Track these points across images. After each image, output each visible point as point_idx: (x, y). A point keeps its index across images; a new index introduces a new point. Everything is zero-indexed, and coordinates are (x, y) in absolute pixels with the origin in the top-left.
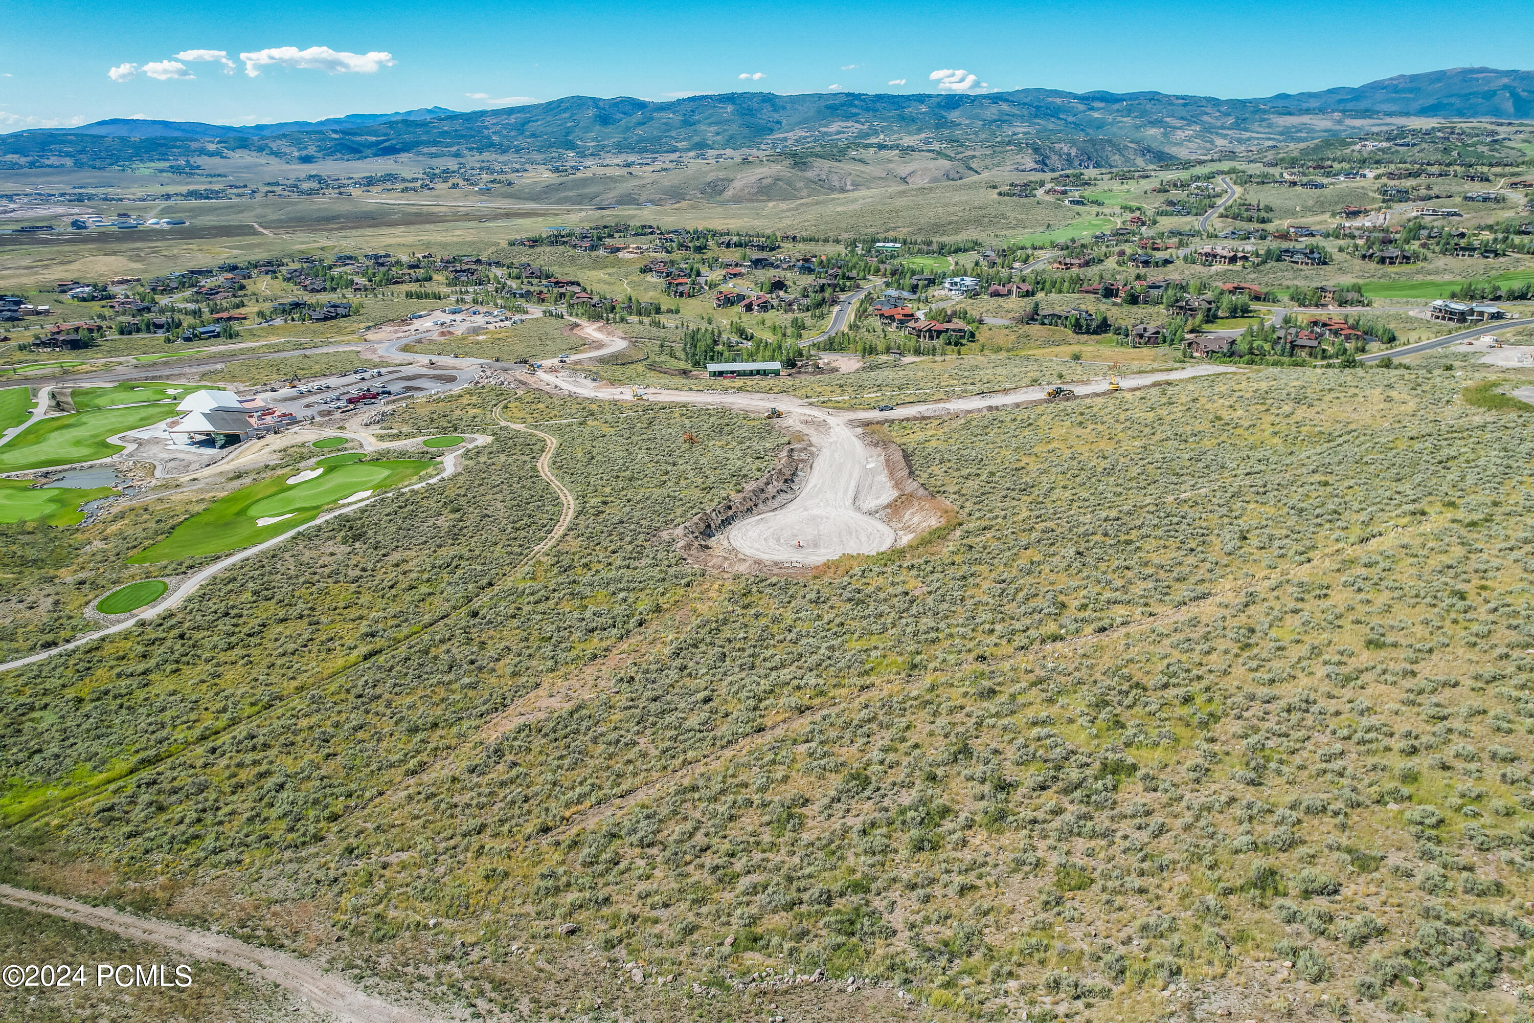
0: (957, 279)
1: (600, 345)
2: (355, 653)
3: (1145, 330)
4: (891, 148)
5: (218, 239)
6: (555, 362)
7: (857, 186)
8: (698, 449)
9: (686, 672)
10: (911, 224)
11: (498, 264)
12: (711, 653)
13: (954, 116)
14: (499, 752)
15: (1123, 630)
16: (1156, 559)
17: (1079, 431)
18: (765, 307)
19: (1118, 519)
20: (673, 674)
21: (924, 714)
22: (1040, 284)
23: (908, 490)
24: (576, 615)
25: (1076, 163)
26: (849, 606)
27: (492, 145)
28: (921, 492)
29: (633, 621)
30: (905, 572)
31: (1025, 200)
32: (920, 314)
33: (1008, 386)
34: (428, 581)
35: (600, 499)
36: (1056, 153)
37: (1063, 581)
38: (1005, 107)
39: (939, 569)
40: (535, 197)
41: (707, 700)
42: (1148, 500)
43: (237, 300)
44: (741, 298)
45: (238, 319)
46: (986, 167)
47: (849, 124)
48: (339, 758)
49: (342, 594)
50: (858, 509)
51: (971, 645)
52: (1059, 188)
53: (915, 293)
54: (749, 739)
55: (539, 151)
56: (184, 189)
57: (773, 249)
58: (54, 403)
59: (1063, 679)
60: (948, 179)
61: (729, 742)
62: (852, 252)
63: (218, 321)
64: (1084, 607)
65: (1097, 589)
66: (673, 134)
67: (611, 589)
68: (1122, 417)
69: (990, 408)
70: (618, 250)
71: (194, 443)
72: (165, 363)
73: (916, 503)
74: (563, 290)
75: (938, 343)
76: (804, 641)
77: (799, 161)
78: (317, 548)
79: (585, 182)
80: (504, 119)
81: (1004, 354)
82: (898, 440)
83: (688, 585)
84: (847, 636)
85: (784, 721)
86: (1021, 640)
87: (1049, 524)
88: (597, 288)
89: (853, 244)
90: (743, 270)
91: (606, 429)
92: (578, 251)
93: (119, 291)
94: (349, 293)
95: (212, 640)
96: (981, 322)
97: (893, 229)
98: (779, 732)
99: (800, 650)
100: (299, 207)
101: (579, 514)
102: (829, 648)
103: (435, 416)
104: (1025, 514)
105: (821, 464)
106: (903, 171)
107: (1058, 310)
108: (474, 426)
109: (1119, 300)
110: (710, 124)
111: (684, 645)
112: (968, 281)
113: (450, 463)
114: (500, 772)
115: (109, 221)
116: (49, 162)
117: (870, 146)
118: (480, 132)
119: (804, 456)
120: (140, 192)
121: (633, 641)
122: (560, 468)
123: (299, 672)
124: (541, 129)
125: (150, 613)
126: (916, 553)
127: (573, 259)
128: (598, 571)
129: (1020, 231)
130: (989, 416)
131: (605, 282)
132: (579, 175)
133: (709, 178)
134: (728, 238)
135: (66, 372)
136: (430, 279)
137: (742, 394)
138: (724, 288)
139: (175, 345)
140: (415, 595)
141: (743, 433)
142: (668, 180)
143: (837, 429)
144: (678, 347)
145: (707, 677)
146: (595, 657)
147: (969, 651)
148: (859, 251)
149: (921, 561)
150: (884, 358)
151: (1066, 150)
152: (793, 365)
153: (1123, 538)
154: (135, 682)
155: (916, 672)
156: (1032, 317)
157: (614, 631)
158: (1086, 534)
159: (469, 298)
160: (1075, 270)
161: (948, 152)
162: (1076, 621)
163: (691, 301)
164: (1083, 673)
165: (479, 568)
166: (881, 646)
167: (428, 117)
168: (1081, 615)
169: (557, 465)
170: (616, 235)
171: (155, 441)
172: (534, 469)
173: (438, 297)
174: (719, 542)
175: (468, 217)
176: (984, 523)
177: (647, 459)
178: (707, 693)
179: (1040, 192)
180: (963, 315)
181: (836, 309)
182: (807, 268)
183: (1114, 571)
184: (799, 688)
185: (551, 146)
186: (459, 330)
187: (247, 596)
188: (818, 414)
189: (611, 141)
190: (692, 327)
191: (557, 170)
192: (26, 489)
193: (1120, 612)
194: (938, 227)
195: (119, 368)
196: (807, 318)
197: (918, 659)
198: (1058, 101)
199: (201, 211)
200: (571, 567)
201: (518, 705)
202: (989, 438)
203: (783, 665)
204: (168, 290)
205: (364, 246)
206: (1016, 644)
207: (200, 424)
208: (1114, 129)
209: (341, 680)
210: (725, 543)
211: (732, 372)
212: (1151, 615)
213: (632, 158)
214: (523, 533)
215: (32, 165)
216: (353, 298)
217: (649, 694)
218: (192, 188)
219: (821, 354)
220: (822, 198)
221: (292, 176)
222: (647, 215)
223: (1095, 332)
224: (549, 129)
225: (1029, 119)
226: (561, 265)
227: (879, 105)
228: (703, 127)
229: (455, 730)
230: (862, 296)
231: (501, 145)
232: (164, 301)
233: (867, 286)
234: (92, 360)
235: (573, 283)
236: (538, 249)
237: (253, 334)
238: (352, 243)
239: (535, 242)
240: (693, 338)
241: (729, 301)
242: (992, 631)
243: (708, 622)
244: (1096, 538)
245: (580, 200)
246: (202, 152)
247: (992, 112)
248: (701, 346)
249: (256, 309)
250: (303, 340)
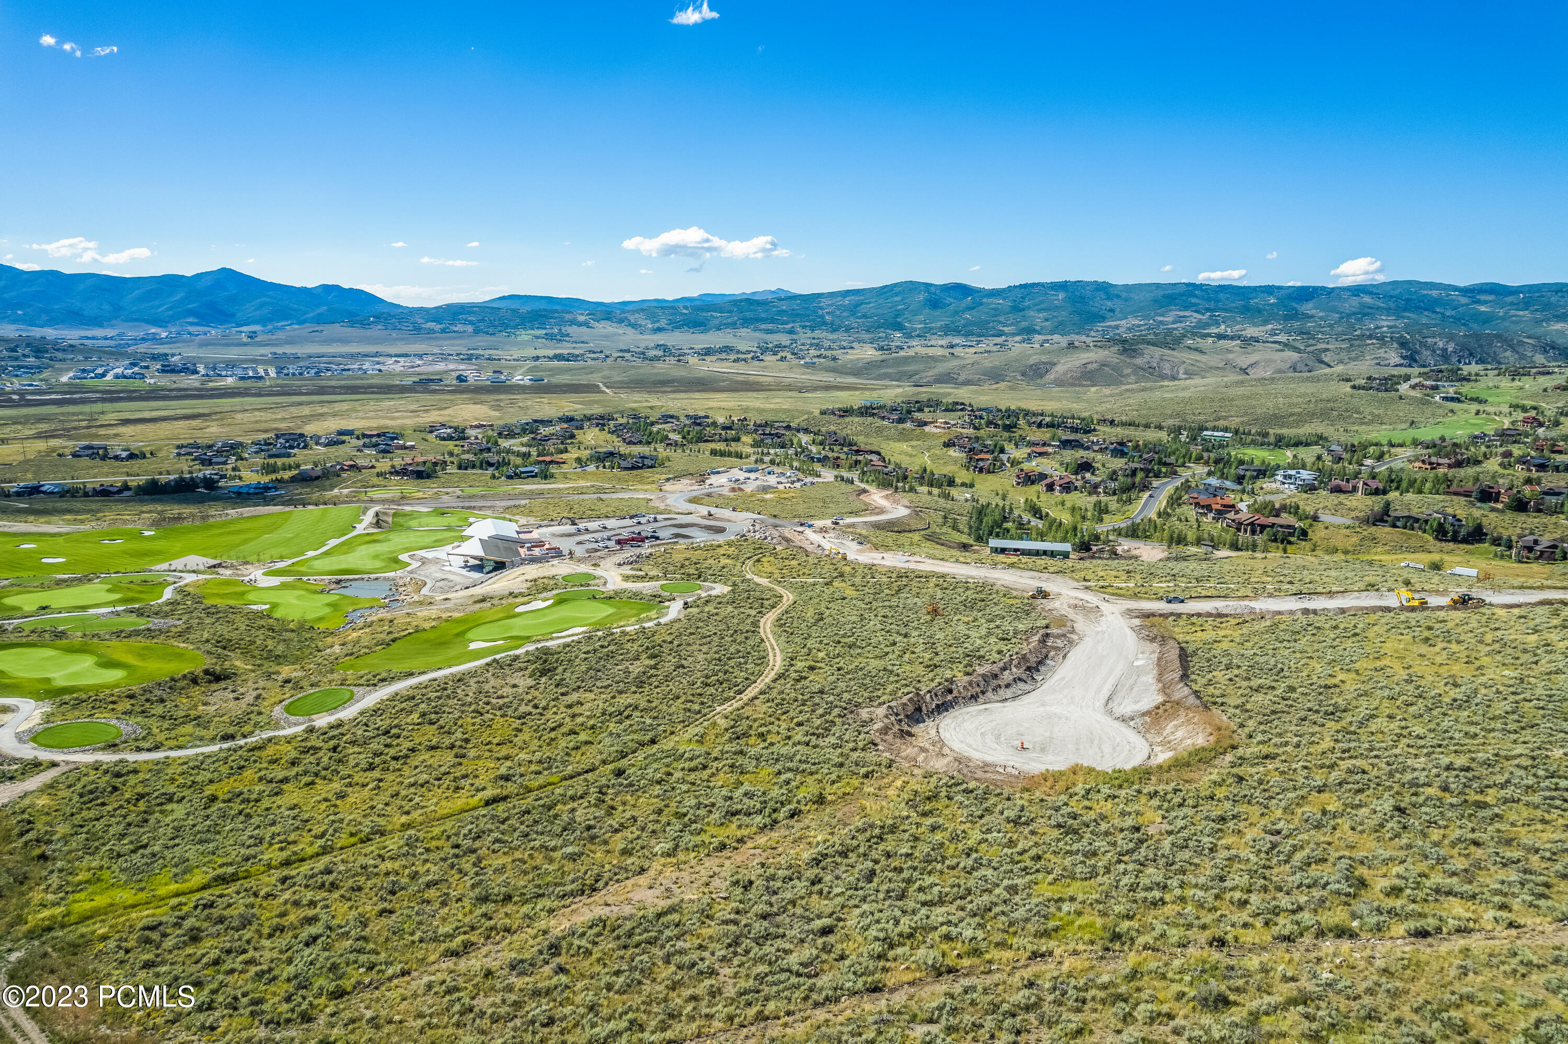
0: (1293, 472)
1: (882, 511)
2: (480, 795)
3: (1536, 542)
4: (1232, 338)
5: (567, 395)
6: (828, 523)
7: (1190, 374)
8: (940, 621)
9: (817, 887)
10: (1246, 414)
11: (807, 431)
12: (859, 867)
13: (1308, 308)
14: (555, 949)
15: (1460, 942)
16: (1527, 839)
17: (1424, 649)
18: (1067, 488)
19: (1468, 769)
20: (800, 887)
21: (1111, 1015)
22: (1395, 481)
23: (1177, 696)
24: (724, 792)
25: (1454, 359)
26: (1056, 833)
27: (824, 323)
28: (1192, 700)
29: (784, 811)
30: (1143, 799)
31: (1384, 394)
32: (1242, 506)
33: (1334, 589)
34: (592, 727)
35: (808, 664)
36: (1427, 348)
37: (1368, 846)
38: (1367, 299)
39: (1190, 802)
40: (856, 373)
41: (827, 931)
42: (1519, 749)
43: (562, 447)
44: (1043, 476)
45: (557, 463)
46: (1341, 362)
47: (1187, 313)
48: (394, 917)
49: (502, 726)
50: (1110, 712)
51: (1208, 918)
52: (1428, 383)
53: (1240, 483)
54: (855, 1000)
55: (868, 331)
56: (551, 353)
57: (1087, 432)
58: (374, 521)
59: (1343, 1004)
60: (1295, 370)
61: (827, 999)
62: (1176, 439)
63: (539, 462)
64: (1395, 891)
65: (1423, 866)
66: (1002, 319)
67: (778, 767)
68: (1489, 638)
69: (1306, 611)
70: (926, 424)
71: (466, 566)
72: (483, 496)
73: (1182, 713)
74: (860, 458)
75: (1260, 539)
76: (982, 872)
77: (1128, 347)
78: (504, 678)
79: (906, 360)
80: (839, 301)
81: (1339, 557)
82: (1181, 638)
83: (866, 776)
84: (1040, 876)
85: (911, 984)
86: (1284, 924)
87: (1359, 763)
88: (896, 458)
89: (1177, 431)
90: (1050, 450)
91: (850, 592)
92: (885, 423)
93: (471, 433)
94: (660, 448)
95: (357, 756)
96: (1315, 518)
97: (1225, 418)
98: (899, 999)
99: (971, 883)
100: (641, 371)
101: (780, 676)
102: (1009, 889)
103: (687, 563)
104: (1327, 744)
105: (1075, 655)
106: (1244, 361)
107: (1415, 512)
108: (719, 577)
109: (1500, 506)
110: (1039, 311)
111: (831, 851)
112: (1306, 475)
113: (675, 610)
114: (545, 976)
115: (486, 377)
116: (456, 329)
117: (1209, 335)
118: (815, 312)
119: (1059, 643)
120: (516, 354)
121: (775, 835)
122: (781, 626)
123: (417, 806)
124: (872, 311)
125: (322, 721)
126: (1166, 776)
127: (879, 430)
128: (772, 744)
129: (1377, 427)
130: (1303, 620)
131: (907, 454)
132: (902, 353)
133: (1031, 361)
134: (1040, 418)
135: (403, 498)
136: (737, 439)
137: (1011, 571)
138: (1026, 466)
139: (498, 482)
140: (572, 741)
141: (996, 610)
142: (988, 363)
143: (1111, 618)
144: (963, 522)
145: (839, 900)
146: (723, 847)
147: (1204, 927)
148: (1183, 438)
149: (1169, 788)
150: (1193, 550)
151: (1441, 344)
152: (1088, 549)
153: (1473, 797)
154: (268, 788)
155: (1117, 946)
156: (1382, 518)
157: (758, 819)
158: (1414, 784)
159: (767, 459)
160: (1442, 471)
161: (1297, 344)
162: (1379, 911)
163: (990, 477)
164: (1381, 1001)
165: (648, 721)
166: (1080, 897)
167: (770, 297)
168: (1390, 903)
169: (780, 623)
170: (926, 410)
171: (437, 561)
172: (755, 624)
173: (739, 456)
174: (925, 731)
175: (789, 388)
176: (1265, 750)
177: (879, 626)
178: (826, 921)
179: (1404, 388)
180: (1294, 510)
181: (1146, 495)
182: (1119, 450)
183: (1453, 845)
184: (947, 938)
185: (879, 327)
186: (749, 488)
187: (415, 717)
188: (1092, 599)
189: (939, 324)
190: (983, 501)
191: (881, 349)
192: (316, 592)
193: (1457, 909)
194: (1277, 419)
195: (446, 497)
196: (1112, 502)
197: (1125, 925)
198: (1434, 293)
199: (560, 371)
200: (746, 735)
201: (611, 893)
202: (1298, 646)
203: (941, 902)
204: (511, 435)
205: (689, 407)
206: (1275, 930)
207: (474, 548)
208: (1506, 324)
209: (448, 825)
210: (933, 732)
211: (1016, 550)
212: (1511, 925)
213: (956, 341)
214: (712, 690)
215: (443, 331)
216: (662, 451)
217: (761, 908)
218: (558, 352)
219: (1121, 540)
220: (1149, 385)
221: (643, 345)
222: (963, 394)
223: (1465, 541)
224: (880, 311)
225: (1397, 312)
226: (867, 435)
227: (1221, 296)
228: (1032, 313)
229: (525, 909)
230: (1178, 483)
231: (832, 324)
232: (505, 443)
233: (1185, 473)
234: (428, 489)
235: (872, 452)
236: (847, 419)
237: (565, 477)
238: (678, 404)
239: (846, 412)
240: (981, 512)
241: (1029, 479)
242: (1244, 903)
243: (872, 826)
244: (1430, 791)
245: (900, 377)
246: (573, 322)
247: (1353, 303)
248: (988, 520)
249: (576, 456)
250: (607, 486)
